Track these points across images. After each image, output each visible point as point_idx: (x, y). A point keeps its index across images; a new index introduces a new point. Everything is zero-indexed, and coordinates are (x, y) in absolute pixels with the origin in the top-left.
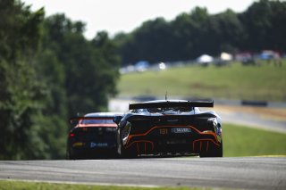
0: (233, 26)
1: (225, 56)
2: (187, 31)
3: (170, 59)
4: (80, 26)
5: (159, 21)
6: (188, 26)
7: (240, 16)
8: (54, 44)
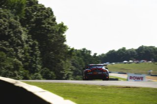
0: (134, 53)
1: (131, 61)
2: (121, 54)
3: (116, 61)
4: (90, 52)
5: (113, 51)
6: (121, 52)
7: (136, 50)
8: (83, 56)
